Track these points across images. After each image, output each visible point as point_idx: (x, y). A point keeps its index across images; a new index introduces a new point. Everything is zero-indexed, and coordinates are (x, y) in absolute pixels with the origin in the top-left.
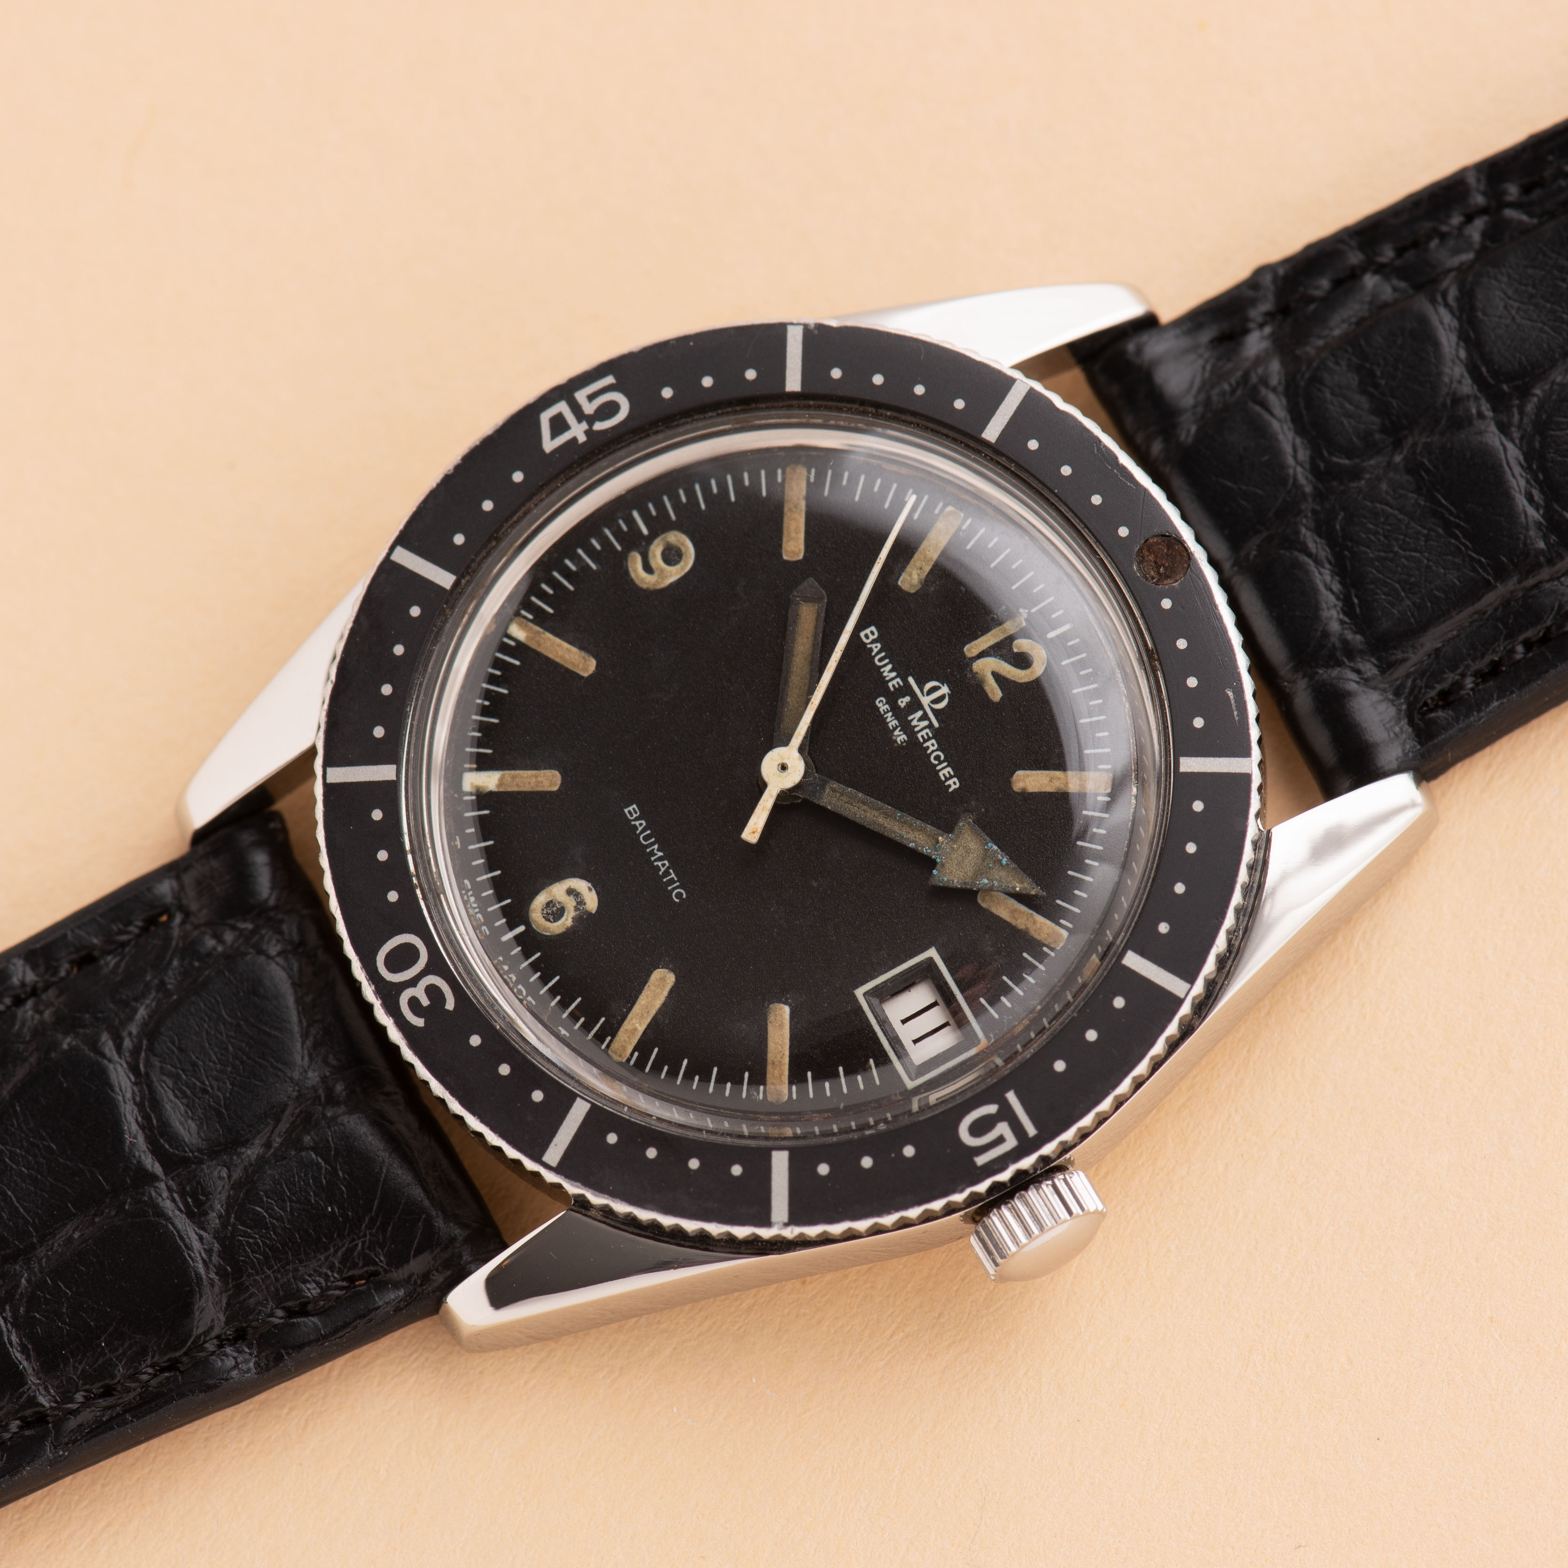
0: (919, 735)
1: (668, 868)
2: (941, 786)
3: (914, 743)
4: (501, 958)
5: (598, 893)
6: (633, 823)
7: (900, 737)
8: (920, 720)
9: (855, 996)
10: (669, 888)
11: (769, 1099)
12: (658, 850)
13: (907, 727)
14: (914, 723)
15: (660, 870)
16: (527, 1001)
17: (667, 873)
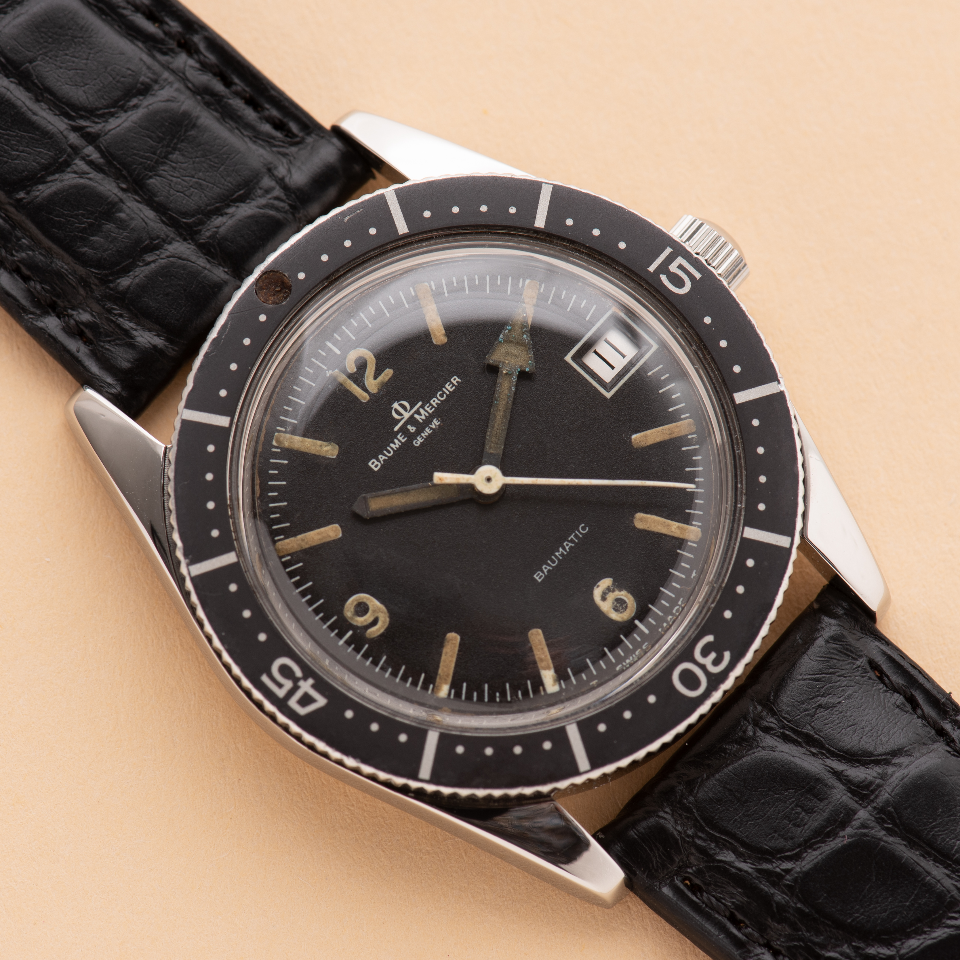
0: (431, 412)
1: (568, 541)
2: (458, 387)
3: (438, 413)
4: (660, 630)
5: (599, 580)
6: (546, 573)
7: (436, 423)
8: (420, 414)
9: (612, 397)
10: (581, 536)
11: (694, 430)
12: (558, 551)
13: (428, 421)
14: (423, 417)
15: (571, 546)
16: (682, 604)
17: (572, 541)
